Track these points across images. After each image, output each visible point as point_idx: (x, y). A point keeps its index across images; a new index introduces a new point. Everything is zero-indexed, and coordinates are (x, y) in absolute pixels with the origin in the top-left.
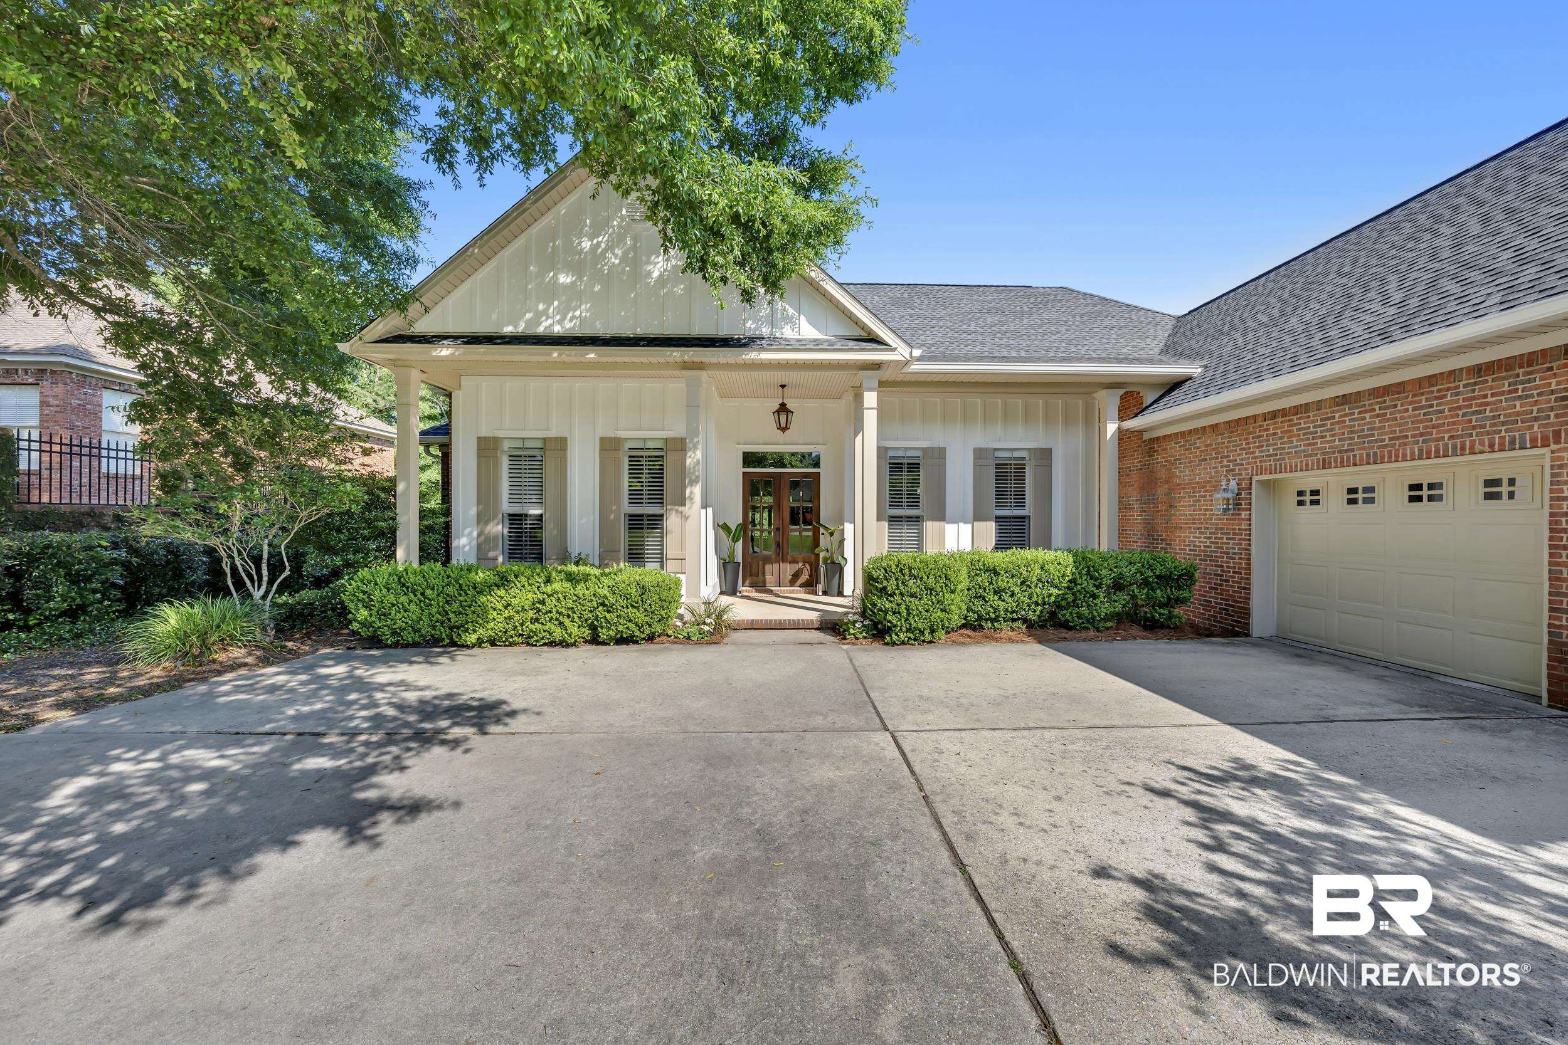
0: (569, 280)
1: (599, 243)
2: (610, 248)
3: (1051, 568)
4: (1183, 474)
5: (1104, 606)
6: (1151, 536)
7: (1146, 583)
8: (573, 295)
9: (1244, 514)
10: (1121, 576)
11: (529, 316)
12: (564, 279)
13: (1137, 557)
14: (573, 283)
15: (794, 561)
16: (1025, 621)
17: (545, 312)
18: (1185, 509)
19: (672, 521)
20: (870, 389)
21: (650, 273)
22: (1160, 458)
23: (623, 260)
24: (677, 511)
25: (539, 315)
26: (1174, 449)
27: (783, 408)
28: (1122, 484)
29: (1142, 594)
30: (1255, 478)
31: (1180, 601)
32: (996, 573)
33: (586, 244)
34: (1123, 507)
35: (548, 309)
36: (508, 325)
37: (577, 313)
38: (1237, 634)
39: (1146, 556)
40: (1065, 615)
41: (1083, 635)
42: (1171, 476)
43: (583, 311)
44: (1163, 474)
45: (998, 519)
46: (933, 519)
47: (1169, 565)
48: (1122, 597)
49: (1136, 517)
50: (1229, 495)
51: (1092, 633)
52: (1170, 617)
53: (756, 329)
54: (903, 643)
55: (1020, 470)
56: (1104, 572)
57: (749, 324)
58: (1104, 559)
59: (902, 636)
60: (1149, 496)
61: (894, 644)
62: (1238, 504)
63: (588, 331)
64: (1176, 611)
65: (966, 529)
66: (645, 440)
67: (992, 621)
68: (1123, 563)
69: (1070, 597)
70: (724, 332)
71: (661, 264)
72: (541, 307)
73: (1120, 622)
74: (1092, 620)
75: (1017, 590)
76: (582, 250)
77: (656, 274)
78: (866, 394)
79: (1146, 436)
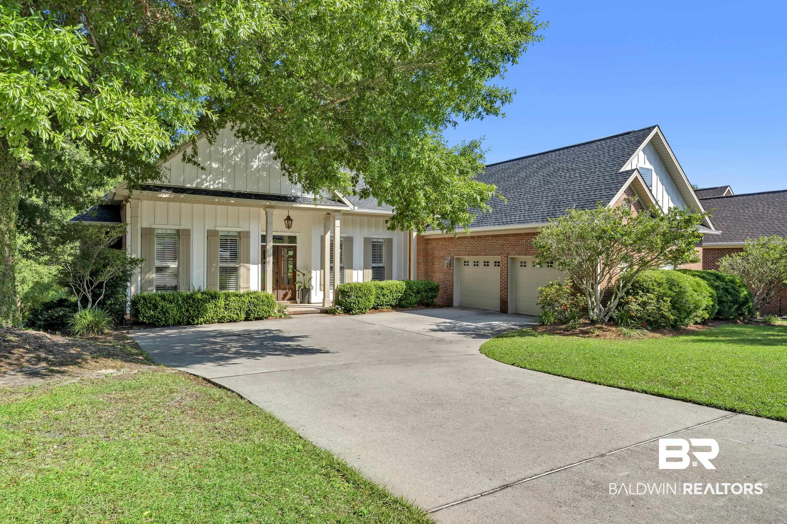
0: (216, 166)
1: (230, 151)
2: (235, 154)
3: (399, 286)
4: (436, 253)
5: (414, 299)
6: (427, 274)
7: (426, 291)
8: (219, 173)
9: (452, 268)
10: (419, 289)
11: (199, 180)
12: (215, 165)
13: (423, 282)
14: (219, 168)
15: (284, 289)
16: (391, 305)
17: (205, 179)
18: (437, 266)
19: (242, 271)
20: (338, 219)
21: (252, 166)
22: (430, 247)
23: (241, 159)
24: (245, 266)
25: (203, 180)
26: (434, 243)
27: (289, 219)
28: (418, 255)
29: (424, 294)
30: (455, 257)
31: (435, 296)
32: (383, 289)
33: (225, 151)
34: (418, 263)
35: (207, 178)
36: (189, 183)
37: (221, 181)
38: (450, 306)
39: (426, 282)
40: (403, 303)
41: (408, 309)
42: (433, 253)
43: (223, 180)
44: (430, 252)
45: (373, 268)
46: (348, 269)
47: (432, 285)
48: (419, 295)
49: (422, 267)
50: (448, 261)
51: (411, 308)
52: (432, 302)
53: (295, 193)
54: (356, 314)
55: (380, 247)
56: (414, 288)
57: (293, 191)
58: (414, 283)
59: (357, 311)
60: (426, 262)
61: (353, 314)
62: (450, 265)
63: (225, 189)
64: (434, 300)
65: (361, 272)
66: (229, 231)
67: (381, 305)
68: (419, 285)
69: (405, 296)
70: (283, 193)
71: (257, 163)
72: (204, 177)
73: (418, 305)
74: (411, 304)
75: (389, 294)
76: (223, 153)
77: (255, 167)
78: (336, 221)
79: (425, 238)
